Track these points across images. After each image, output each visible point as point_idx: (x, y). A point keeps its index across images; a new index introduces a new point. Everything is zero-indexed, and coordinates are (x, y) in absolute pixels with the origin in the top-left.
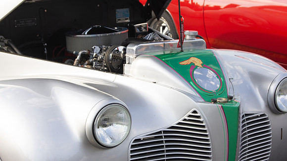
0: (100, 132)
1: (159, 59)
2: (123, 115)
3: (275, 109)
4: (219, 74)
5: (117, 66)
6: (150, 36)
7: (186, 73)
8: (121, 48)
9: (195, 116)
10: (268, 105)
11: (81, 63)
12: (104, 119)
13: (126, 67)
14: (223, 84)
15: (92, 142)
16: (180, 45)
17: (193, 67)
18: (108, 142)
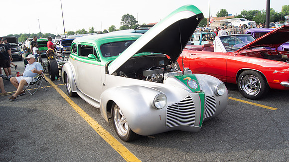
0: (156, 104)
1: (176, 77)
2: (164, 97)
3: (217, 95)
4: (197, 83)
5: (161, 81)
6: (172, 70)
7: (186, 83)
8: (162, 74)
9: (189, 97)
10: (215, 93)
11: (148, 80)
12: (158, 99)
13: (164, 81)
14: (199, 86)
15: (154, 107)
16: (183, 73)
17: (188, 80)
18: (159, 107)
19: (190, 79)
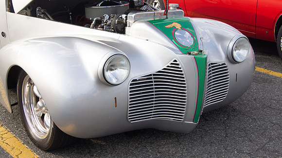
0: (108, 74)
1: (150, 23)
2: (124, 62)
3: (232, 60)
4: (193, 35)
5: (121, 29)
6: (144, 8)
7: (169, 34)
8: (124, 16)
9: (175, 64)
10: (227, 57)
11: (95, 27)
12: (111, 65)
13: (127, 29)
14: (196, 42)
15: (103, 81)
16: (166, 14)
17: (175, 29)
18: (114, 81)
19: (178, 26)
